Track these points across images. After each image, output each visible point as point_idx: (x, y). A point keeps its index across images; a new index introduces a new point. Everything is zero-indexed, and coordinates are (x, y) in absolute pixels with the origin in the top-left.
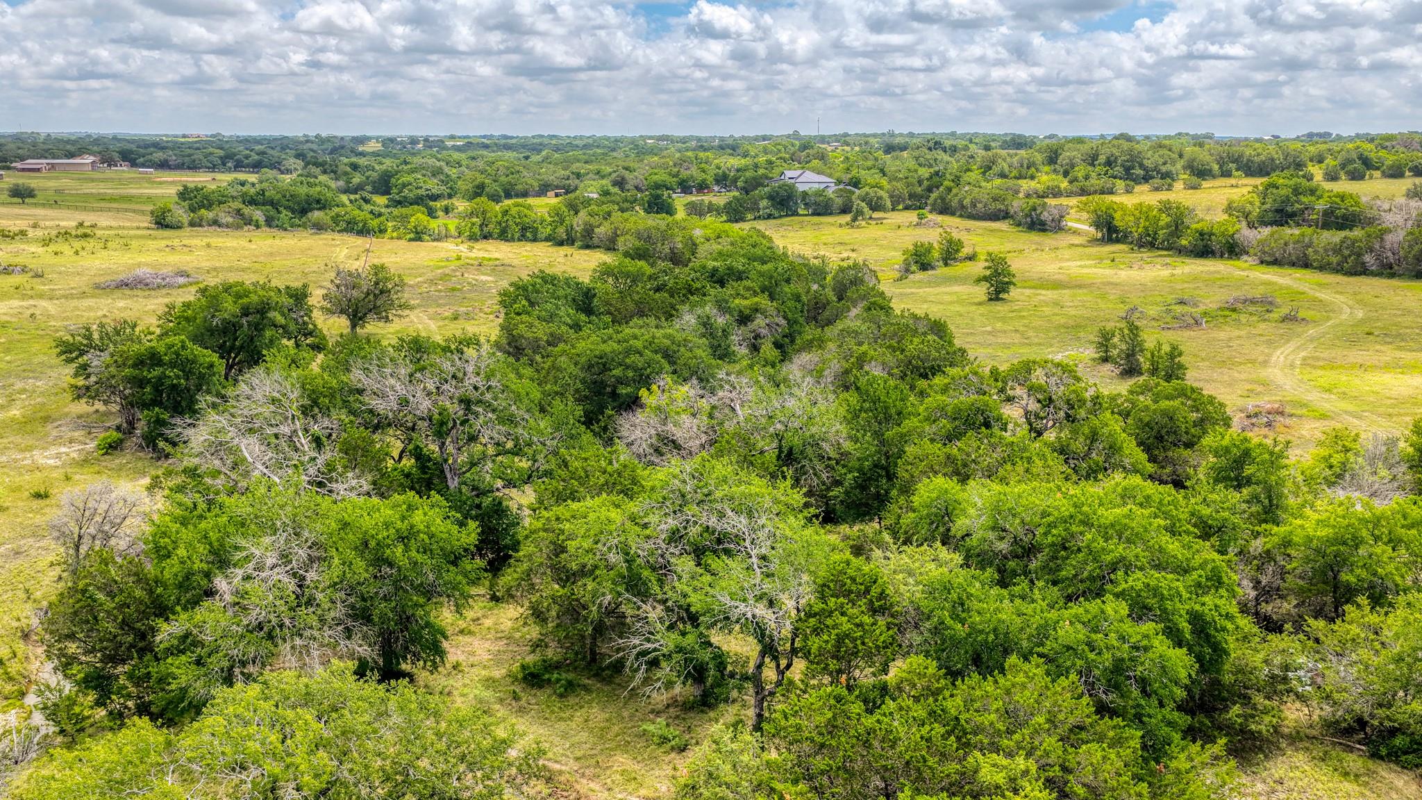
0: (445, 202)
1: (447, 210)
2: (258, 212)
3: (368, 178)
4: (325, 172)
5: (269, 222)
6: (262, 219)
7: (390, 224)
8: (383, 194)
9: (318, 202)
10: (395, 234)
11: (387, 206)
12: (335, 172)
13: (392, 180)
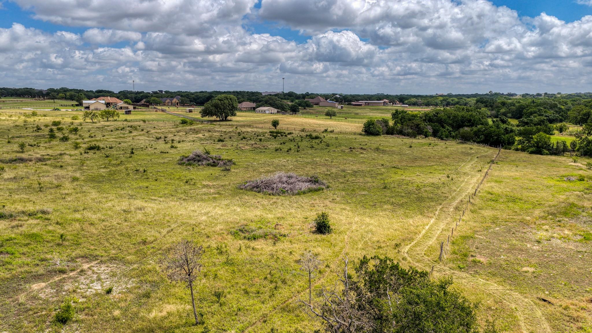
0: (559, 125)
1: (561, 130)
2: (429, 127)
3: (510, 109)
4: (486, 106)
5: (435, 134)
6: (431, 131)
7: (517, 138)
8: (517, 118)
9: (470, 121)
10: (520, 147)
11: (518, 126)
12: (491, 106)
13: (525, 111)
